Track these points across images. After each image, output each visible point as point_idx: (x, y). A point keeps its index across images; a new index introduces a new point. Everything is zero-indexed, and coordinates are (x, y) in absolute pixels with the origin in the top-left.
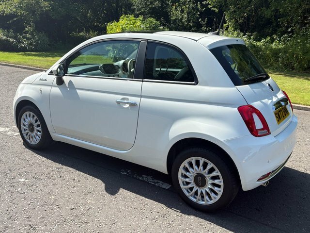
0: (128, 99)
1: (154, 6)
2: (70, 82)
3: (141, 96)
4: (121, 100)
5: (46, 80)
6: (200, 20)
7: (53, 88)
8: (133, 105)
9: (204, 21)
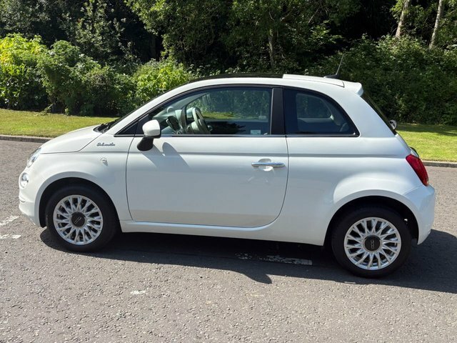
0: (269, 160)
1: (38, 20)
2: (166, 146)
3: (288, 155)
4: (259, 161)
5: (112, 145)
6: (120, 44)
7: (130, 155)
8: (278, 166)
9: (126, 46)
